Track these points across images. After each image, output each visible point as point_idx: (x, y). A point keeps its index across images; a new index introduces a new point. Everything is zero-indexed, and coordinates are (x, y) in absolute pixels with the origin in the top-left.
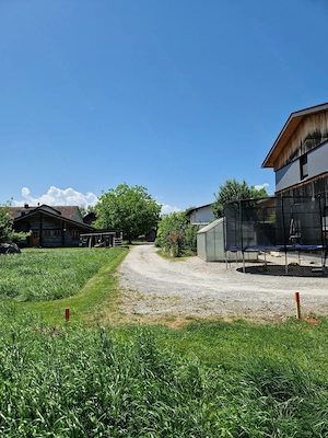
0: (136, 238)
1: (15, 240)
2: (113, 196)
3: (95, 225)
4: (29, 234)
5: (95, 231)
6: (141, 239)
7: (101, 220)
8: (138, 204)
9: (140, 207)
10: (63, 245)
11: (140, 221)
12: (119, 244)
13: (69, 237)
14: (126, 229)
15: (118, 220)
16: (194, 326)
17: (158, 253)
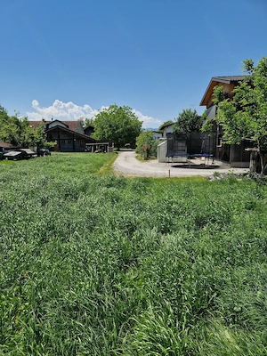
0: (123, 146)
1: (48, 147)
2: (106, 114)
3: (94, 136)
4: (55, 143)
5: (95, 141)
6: (127, 147)
7: (97, 132)
8: (125, 120)
9: (127, 123)
10: (74, 150)
11: (126, 134)
12: (111, 151)
13: (77, 145)
14: (116, 139)
15: (110, 133)
16: (140, 179)
17: (137, 157)
